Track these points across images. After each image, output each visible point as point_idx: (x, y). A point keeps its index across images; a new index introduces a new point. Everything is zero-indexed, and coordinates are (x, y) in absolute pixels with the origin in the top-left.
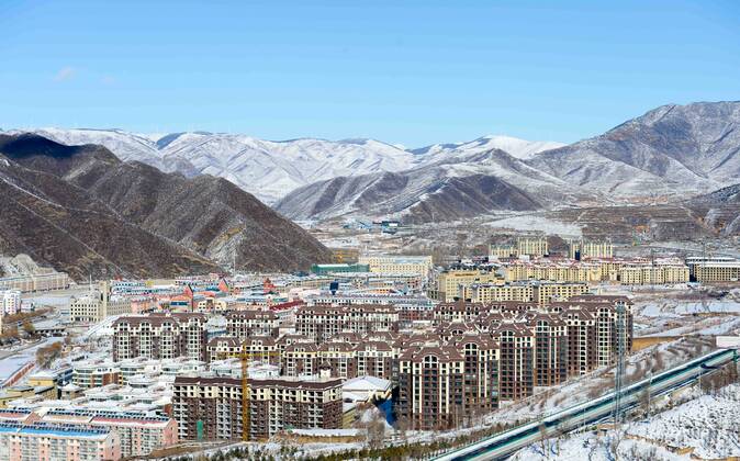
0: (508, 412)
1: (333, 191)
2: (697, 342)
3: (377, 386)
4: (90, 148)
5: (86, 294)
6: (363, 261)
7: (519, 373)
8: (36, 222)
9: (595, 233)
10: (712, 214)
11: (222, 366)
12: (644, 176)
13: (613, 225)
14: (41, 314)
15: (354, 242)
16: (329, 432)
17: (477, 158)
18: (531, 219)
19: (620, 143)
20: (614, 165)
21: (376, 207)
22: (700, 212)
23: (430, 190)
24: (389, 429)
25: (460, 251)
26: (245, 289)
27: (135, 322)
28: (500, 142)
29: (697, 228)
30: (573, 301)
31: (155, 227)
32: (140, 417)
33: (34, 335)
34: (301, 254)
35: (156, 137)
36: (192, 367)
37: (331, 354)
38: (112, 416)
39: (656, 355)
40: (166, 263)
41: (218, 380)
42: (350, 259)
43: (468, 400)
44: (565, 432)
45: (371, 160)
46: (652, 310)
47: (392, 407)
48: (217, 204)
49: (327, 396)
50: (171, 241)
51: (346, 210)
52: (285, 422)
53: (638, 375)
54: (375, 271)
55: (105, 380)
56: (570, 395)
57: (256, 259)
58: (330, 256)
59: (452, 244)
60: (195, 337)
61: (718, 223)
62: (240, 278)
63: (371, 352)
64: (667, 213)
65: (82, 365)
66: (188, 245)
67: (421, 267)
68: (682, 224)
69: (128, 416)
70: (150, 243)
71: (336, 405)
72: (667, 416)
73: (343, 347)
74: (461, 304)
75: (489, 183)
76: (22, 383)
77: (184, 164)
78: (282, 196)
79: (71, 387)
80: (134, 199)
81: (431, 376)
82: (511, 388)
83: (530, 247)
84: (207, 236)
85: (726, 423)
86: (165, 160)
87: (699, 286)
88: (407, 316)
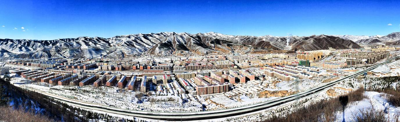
0: (378, 62)
1: (361, 41)
2: (396, 55)
3: (366, 60)
4: (337, 37)
5: (337, 51)
6: (364, 48)
7: (379, 59)
8: (332, 44)
9: (387, 45)
10: (398, 43)
11: (351, 58)
12: (391, 39)
13: (388, 44)
14: (333, 53)
15: (363, 46)
16: (361, 64)
17: (376, 38)
18: (380, 43)
19: (389, 36)
20: (388, 38)
21: (366, 42)
22: (396, 43)
23: (371, 40)
24: (367, 64)
25: (374, 46)
26: (353, 50)
27: (342, 54)
28: (378, 36)
29: (396, 44)
30: (384, 52)
31: (344, 44)
32: (343, 63)
33: (332, 55)
34: (358, 47)
35: (343, 36)
36: (348, 58)
37: (361, 57)
38: (340, 63)
39: (392, 57)
40: (345, 48)
41: (350, 59)
42: (363, 47)
43: (374, 61)
44: (383, 64)
45: (365, 38)
46: (392, 52)
47: (367, 62)
48: (350, 42)
49: (361, 61)
50: (345, 46)
51: (363, 42)
52: (357, 63)
53: (390, 59)
54: (366, 49)
55: (340, 59)
56: (384, 60)
57: (353, 47)
58: (361, 47)
59: (373, 46)
60: (348, 55)
61: (398, 44)
62: (352, 49)
63: (365, 57)
64: (393, 43)
65: (337, 58)
66: (347, 46)
67: (370, 48)
68: (395, 44)
69: (342, 63)
70: (343, 46)
71: (362, 62)
72: (392, 63)
73: (362, 56)
74: (374, 52)
75: (377, 40)
76: (332, 60)
77: (346, 38)
78: (356, 41)
79: (336, 60)
80: (341, 42)
81: (371, 59)
82: (378, 60)
83: (380, 46)
84: (349, 45)
85: (397, 63)
86: (344, 38)
87: (396, 50)
88: (368, 53)
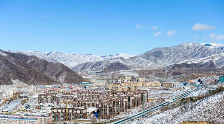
0: (122, 115)
1: (84, 66)
2: (162, 100)
3: (95, 109)
4: (32, 56)
5: (32, 88)
6: (91, 81)
7: (124, 107)
8: (20, 73)
9: (141, 76)
10: (166, 71)
11: (61, 105)
12: (152, 63)
13: (145, 74)
14: (22, 93)
15: (90, 77)
16: (84, 119)
17: (116, 59)
18: (127, 72)
19: (147, 56)
20: (146, 60)
21: (94, 69)
22: (164, 71)
23: (106, 65)
24: (97, 119)
25: (112, 79)
26: (66, 87)
27: (43, 95)
28: (121, 55)
29: (163, 74)
30: (135, 91)
31: (47, 74)
32: (44, 116)
33: (20, 97)
34: (78, 80)
35: (47, 53)
36: (55, 105)
37: (85, 102)
38: (38, 116)
39: (153, 103)
40: (49, 81)
41: (61, 108)
42: (89, 81)
43: (113, 112)
44: (132, 120)
45: (93, 58)
46: (153, 93)
47: (97, 114)
48: (60, 69)
49: (84, 112)
50: (50, 77)
51: (88, 70)
52: (75, 117)
53: (149, 107)
54: (94, 84)
55: (36, 108)
56: (134, 112)
57: (69, 80)
58: (85, 80)
59: (110, 78)
60: (55, 98)
61: (168, 73)
62: (65, 85)
63: (93, 102)
64: (157, 71)
65: (31, 104)
66: (54, 78)
67: (104, 83)
68: (160, 74)
69: (41, 116)
70: (45, 77)
71: (86, 114)
72: (153, 117)
73: (87, 101)
74: (113, 92)
75: (119, 64)
76: (18, 108)
77: (53, 59)
78: (74, 66)
79: (29, 109)
80: (42, 67)
81: (105, 107)
82: (122, 110)
83: (127, 78)
84: (58, 76)
85: (165, 119)
86: (48, 58)
87: (163, 87)
88: (101, 94)
